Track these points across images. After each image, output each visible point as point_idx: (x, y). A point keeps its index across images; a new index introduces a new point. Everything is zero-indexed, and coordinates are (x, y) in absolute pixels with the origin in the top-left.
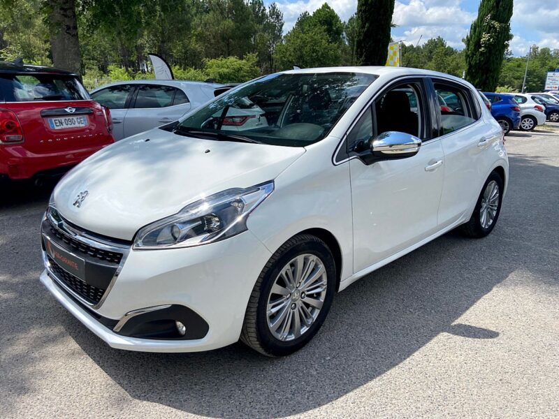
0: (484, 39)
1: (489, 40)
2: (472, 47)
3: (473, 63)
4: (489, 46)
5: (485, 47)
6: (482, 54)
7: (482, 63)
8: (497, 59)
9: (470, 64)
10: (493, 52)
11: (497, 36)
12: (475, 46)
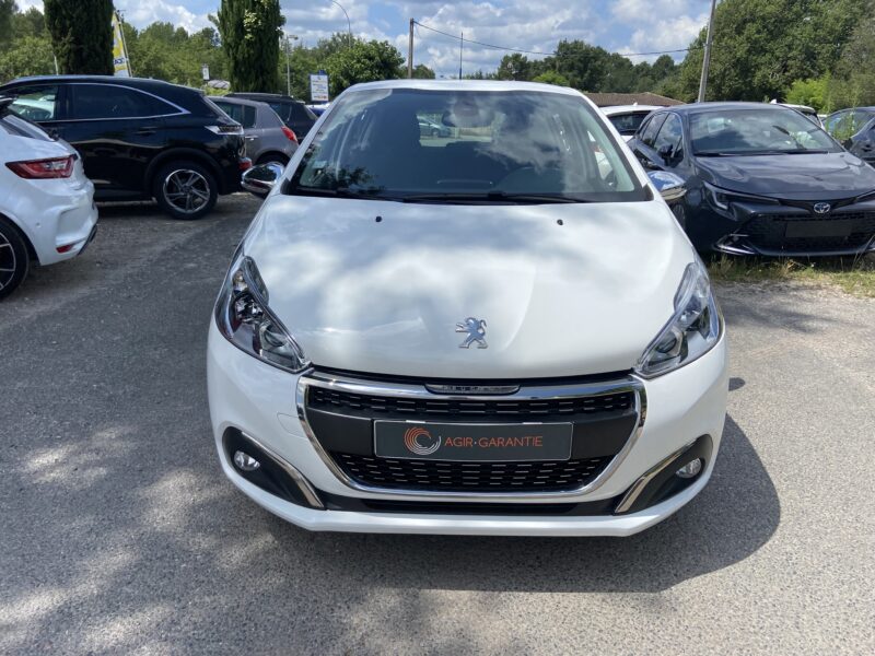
0: (249, 20)
1: (256, 22)
2: (232, 32)
3: (240, 57)
4: (257, 31)
5: (252, 32)
6: (249, 43)
7: (254, 58)
8: (272, 53)
9: (235, 58)
10: (265, 41)
11: (267, 17)
12: (236, 30)
